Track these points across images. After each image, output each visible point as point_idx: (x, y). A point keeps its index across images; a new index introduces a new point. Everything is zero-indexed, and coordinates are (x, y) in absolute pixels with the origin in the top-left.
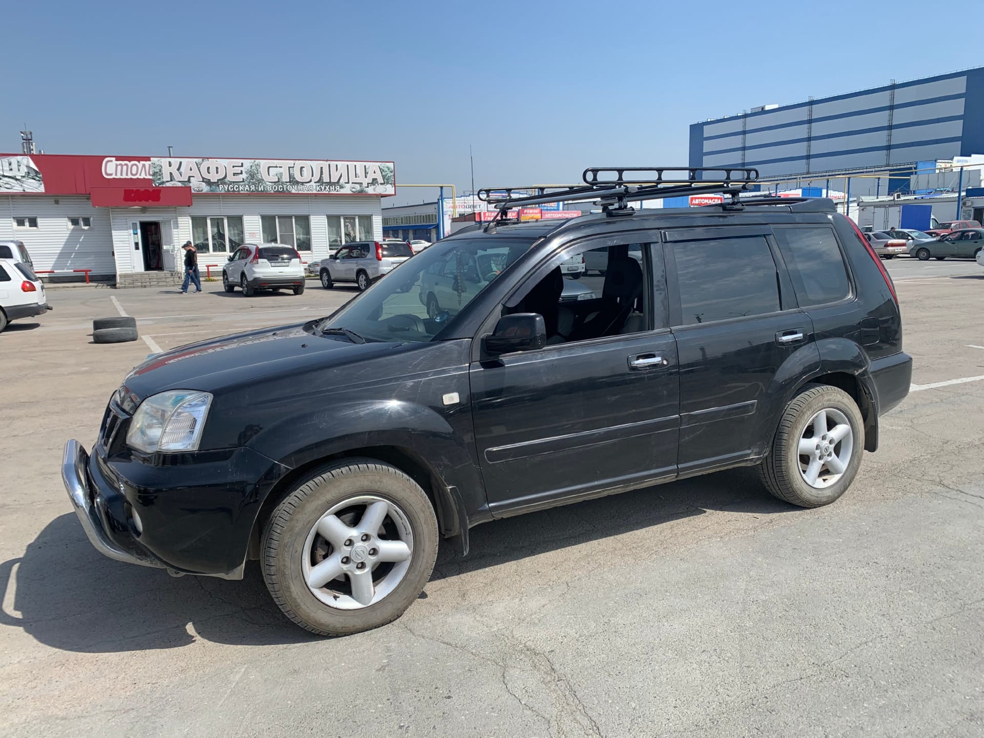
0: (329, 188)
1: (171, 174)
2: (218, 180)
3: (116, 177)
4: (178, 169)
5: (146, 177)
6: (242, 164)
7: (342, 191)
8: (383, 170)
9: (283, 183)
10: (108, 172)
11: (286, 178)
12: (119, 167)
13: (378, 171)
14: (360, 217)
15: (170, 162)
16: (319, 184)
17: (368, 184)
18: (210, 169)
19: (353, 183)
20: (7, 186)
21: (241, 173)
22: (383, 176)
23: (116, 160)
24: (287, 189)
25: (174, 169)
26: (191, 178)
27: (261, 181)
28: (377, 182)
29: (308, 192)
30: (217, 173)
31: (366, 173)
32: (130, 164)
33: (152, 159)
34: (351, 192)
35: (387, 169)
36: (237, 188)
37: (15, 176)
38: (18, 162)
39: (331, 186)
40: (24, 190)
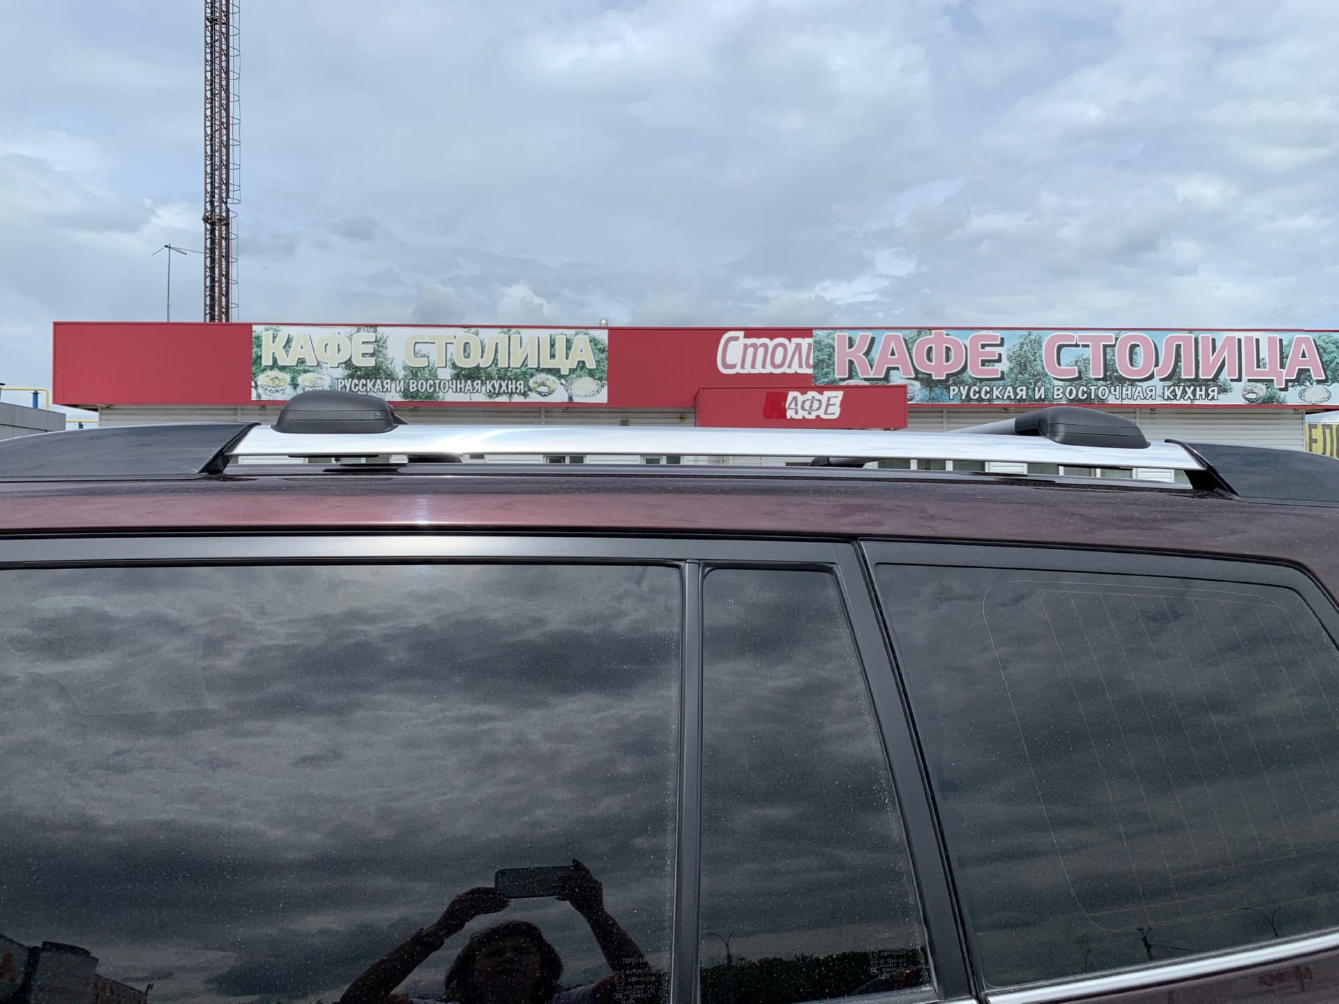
0: (1194, 393)
1: (851, 363)
2: (949, 376)
3: (742, 371)
4: (867, 354)
5: (800, 371)
6: (1002, 339)
7: (1223, 400)
8: (1324, 350)
9: (1089, 382)
10: (729, 361)
11: (1097, 371)
12: (751, 351)
13: (1312, 352)
15: (850, 339)
16: (1168, 383)
17: (1287, 381)
18: (934, 352)
19: (1250, 381)
20: (542, 389)
21: (999, 360)
22: (1323, 363)
23: (746, 336)
24: (1097, 396)
25: (858, 354)
26: (892, 372)
27: (1039, 377)
28: (1309, 378)
29: (1145, 402)
30: (947, 360)
31: (1283, 357)
32: (771, 344)
33: (814, 332)
34: (1243, 402)
35: (1333, 348)
36: (987, 393)
37: (559, 370)
38: (568, 341)
39: (1198, 388)
40: (570, 398)
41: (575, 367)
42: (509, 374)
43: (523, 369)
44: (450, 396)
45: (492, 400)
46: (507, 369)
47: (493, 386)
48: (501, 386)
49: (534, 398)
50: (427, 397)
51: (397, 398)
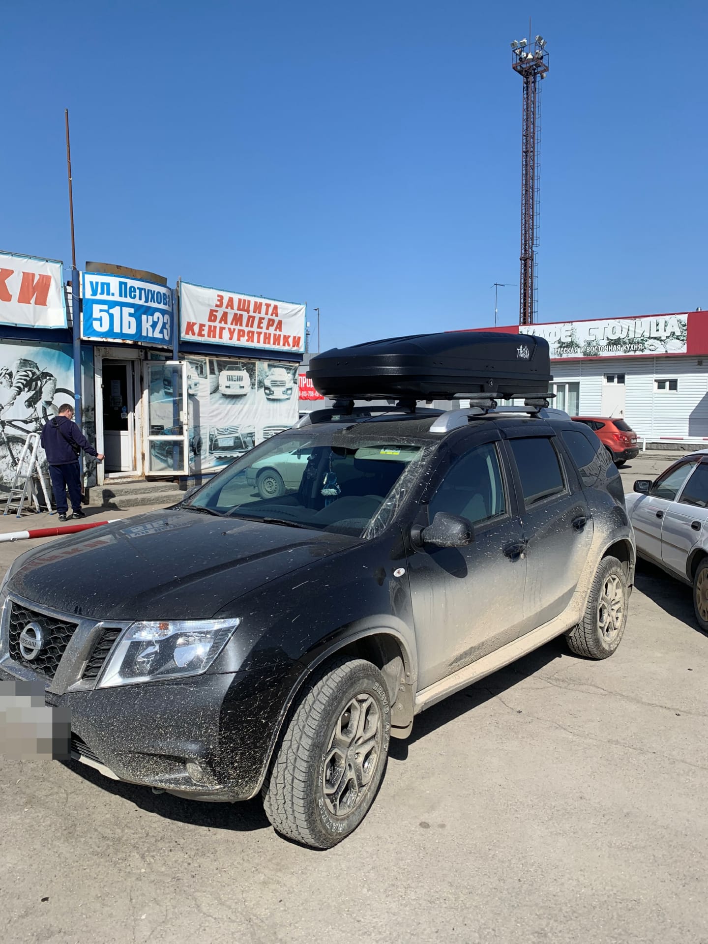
20: (651, 348)
37: (660, 337)
38: (666, 322)
40: (666, 352)
41: (669, 335)
42: (634, 341)
43: (642, 338)
44: (605, 354)
45: (626, 354)
46: (633, 339)
47: (626, 347)
48: (630, 347)
49: (647, 352)
50: (595, 355)
51: (580, 355)
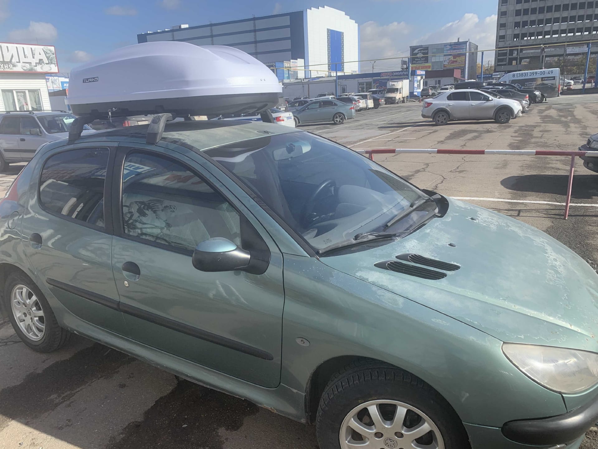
0: (4, 66)
7: (15, 69)
8: (47, 53)
13: (42, 53)
14: (30, 91)
17: (36, 63)
19: (23, 63)
22: (46, 56)
28: (43, 62)
31: (33, 55)
34: (22, 70)
35: (49, 52)
39: (5, 65)
